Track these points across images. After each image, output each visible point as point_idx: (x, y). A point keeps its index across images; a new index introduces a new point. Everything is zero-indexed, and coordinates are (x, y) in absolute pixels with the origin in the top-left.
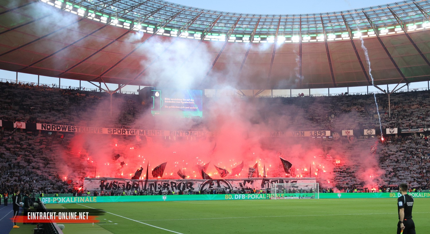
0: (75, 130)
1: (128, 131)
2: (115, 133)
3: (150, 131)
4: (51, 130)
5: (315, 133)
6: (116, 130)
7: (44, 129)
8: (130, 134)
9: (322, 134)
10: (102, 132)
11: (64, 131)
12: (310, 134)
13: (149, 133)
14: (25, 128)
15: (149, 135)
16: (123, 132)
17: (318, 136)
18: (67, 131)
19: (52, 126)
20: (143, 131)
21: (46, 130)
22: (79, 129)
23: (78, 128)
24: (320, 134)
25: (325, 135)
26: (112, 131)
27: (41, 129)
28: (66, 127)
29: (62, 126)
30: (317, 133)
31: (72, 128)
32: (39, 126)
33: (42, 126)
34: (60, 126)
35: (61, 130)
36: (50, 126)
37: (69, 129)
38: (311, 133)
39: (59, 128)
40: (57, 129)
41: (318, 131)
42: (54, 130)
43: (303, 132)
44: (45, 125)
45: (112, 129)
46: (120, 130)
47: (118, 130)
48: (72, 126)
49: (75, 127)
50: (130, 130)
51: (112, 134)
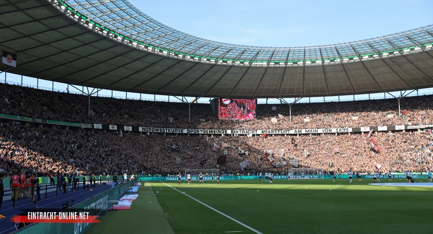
0: (164, 131)
1: (201, 131)
2: (192, 133)
3: (217, 131)
4: (148, 131)
5: (340, 130)
6: (193, 130)
7: (144, 131)
8: (202, 133)
9: (346, 130)
10: (183, 132)
11: (157, 132)
12: (336, 131)
13: (216, 132)
14: (131, 130)
15: (216, 133)
16: (197, 132)
17: (342, 132)
18: (159, 131)
19: (149, 129)
20: (212, 131)
21: (145, 131)
22: (168, 130)
23: (166, 129)
24: (344, 131)
25: (348, 131)
26: (190, 131)
27: (142, 131)
28: (159, 129)
29: (156, 129)
30: (342, 130)
31: (163, 129)
32: (140, 129)
33: (143, 128)
34: (155, 128)
35: (155, 131)
36: (148, 128)
37: (160, 130)
38: (337, 129)
39: (153, 130)
40: (153, 131)
41: (342, 129)
42: (150, 131)
43: (330, 129)
44: (145, 128)
45: (190, 130)
46: (196, 130)
47: (194, 130)
48: (162, 129)
49: (165, 129)
50: (203, 130)
51: (190, 133)
